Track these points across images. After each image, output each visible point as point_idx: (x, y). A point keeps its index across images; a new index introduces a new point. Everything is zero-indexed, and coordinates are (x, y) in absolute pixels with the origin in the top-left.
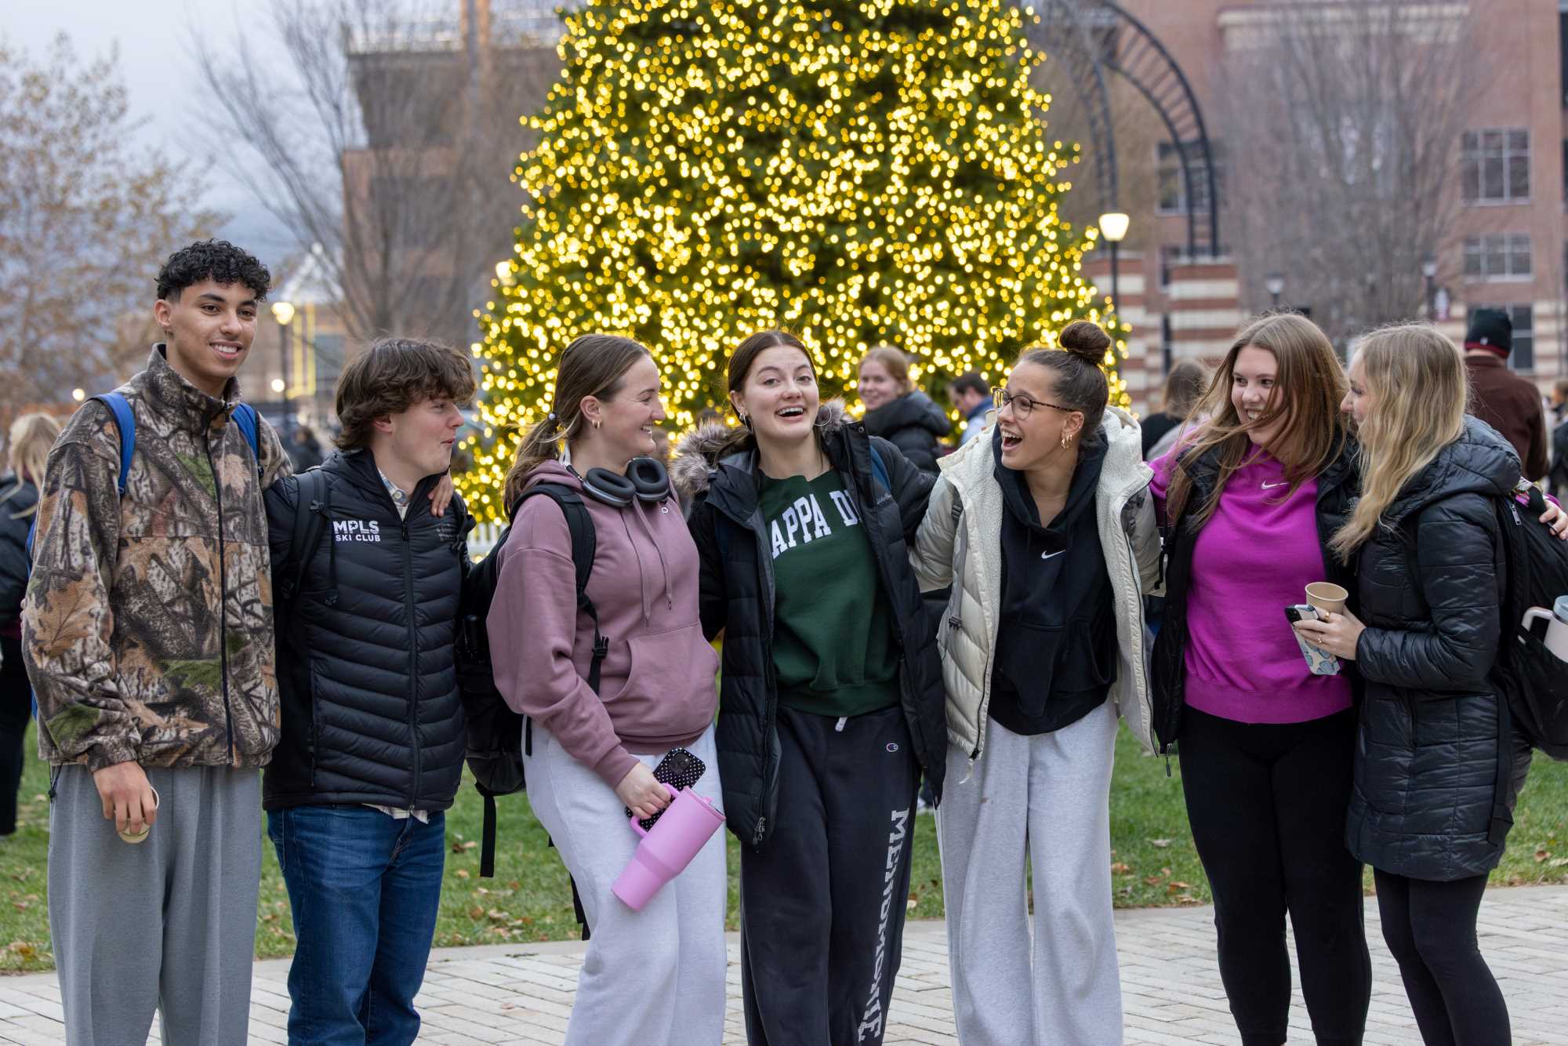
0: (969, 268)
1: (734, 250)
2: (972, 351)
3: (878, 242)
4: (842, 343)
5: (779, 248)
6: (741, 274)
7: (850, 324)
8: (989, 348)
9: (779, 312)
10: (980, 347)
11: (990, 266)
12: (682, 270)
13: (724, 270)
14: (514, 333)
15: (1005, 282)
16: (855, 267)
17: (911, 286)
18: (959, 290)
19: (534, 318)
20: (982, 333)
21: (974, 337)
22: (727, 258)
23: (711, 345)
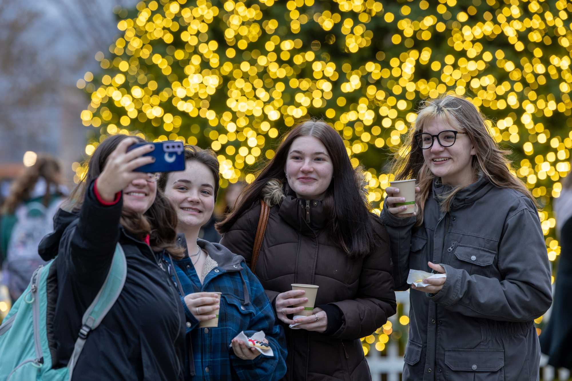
0: (520, 47)
1: (295, 27)
2: (518, 123)
3: (429, 21)
4: (394, 114)
5: (337, 27)
6: (304, 49)
7: (402, 96)
8: (536, 119)
9: (336, 85)
10: (527, 120)
11: (541, 45)
12: (252, 46)
13: (287, 45)
14: (110, 104)
15: (554, 60)
16: (409, 44)
17: (462, 62)
18: (509, 66)
19: (126, 87)
20: (529, 108)
21: (520, 111)
22: (289, 35)
23: (274, 115)
